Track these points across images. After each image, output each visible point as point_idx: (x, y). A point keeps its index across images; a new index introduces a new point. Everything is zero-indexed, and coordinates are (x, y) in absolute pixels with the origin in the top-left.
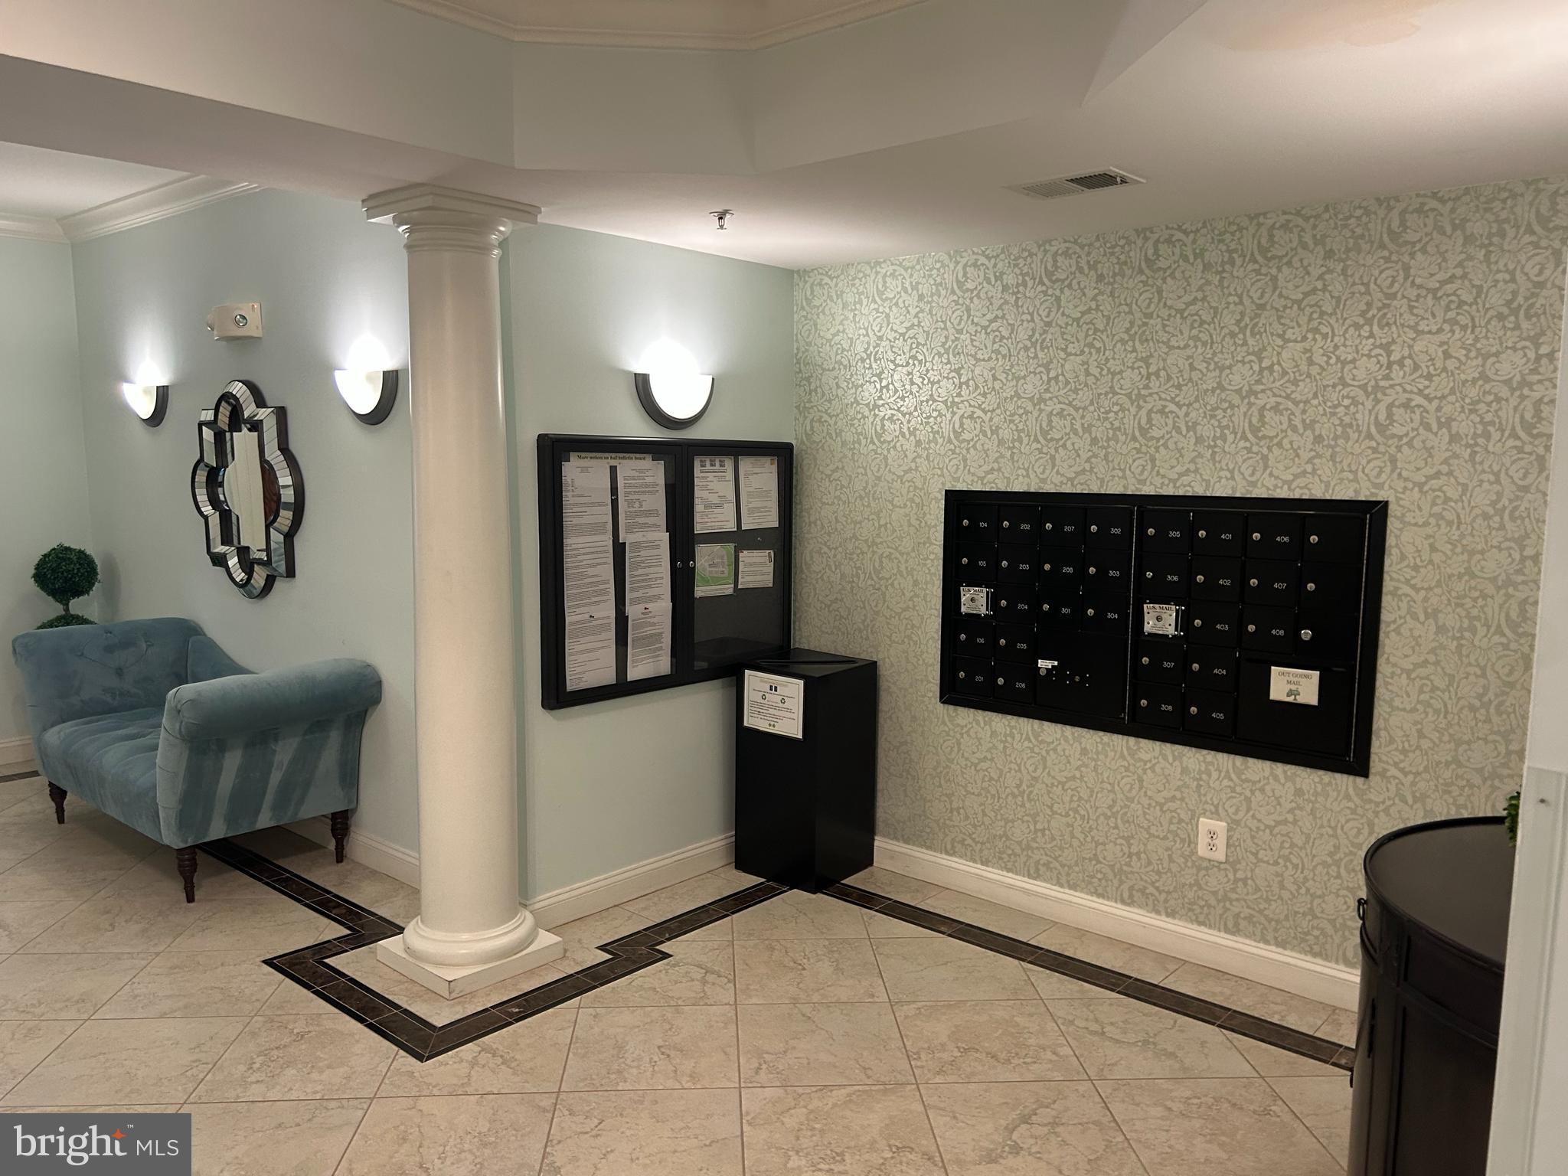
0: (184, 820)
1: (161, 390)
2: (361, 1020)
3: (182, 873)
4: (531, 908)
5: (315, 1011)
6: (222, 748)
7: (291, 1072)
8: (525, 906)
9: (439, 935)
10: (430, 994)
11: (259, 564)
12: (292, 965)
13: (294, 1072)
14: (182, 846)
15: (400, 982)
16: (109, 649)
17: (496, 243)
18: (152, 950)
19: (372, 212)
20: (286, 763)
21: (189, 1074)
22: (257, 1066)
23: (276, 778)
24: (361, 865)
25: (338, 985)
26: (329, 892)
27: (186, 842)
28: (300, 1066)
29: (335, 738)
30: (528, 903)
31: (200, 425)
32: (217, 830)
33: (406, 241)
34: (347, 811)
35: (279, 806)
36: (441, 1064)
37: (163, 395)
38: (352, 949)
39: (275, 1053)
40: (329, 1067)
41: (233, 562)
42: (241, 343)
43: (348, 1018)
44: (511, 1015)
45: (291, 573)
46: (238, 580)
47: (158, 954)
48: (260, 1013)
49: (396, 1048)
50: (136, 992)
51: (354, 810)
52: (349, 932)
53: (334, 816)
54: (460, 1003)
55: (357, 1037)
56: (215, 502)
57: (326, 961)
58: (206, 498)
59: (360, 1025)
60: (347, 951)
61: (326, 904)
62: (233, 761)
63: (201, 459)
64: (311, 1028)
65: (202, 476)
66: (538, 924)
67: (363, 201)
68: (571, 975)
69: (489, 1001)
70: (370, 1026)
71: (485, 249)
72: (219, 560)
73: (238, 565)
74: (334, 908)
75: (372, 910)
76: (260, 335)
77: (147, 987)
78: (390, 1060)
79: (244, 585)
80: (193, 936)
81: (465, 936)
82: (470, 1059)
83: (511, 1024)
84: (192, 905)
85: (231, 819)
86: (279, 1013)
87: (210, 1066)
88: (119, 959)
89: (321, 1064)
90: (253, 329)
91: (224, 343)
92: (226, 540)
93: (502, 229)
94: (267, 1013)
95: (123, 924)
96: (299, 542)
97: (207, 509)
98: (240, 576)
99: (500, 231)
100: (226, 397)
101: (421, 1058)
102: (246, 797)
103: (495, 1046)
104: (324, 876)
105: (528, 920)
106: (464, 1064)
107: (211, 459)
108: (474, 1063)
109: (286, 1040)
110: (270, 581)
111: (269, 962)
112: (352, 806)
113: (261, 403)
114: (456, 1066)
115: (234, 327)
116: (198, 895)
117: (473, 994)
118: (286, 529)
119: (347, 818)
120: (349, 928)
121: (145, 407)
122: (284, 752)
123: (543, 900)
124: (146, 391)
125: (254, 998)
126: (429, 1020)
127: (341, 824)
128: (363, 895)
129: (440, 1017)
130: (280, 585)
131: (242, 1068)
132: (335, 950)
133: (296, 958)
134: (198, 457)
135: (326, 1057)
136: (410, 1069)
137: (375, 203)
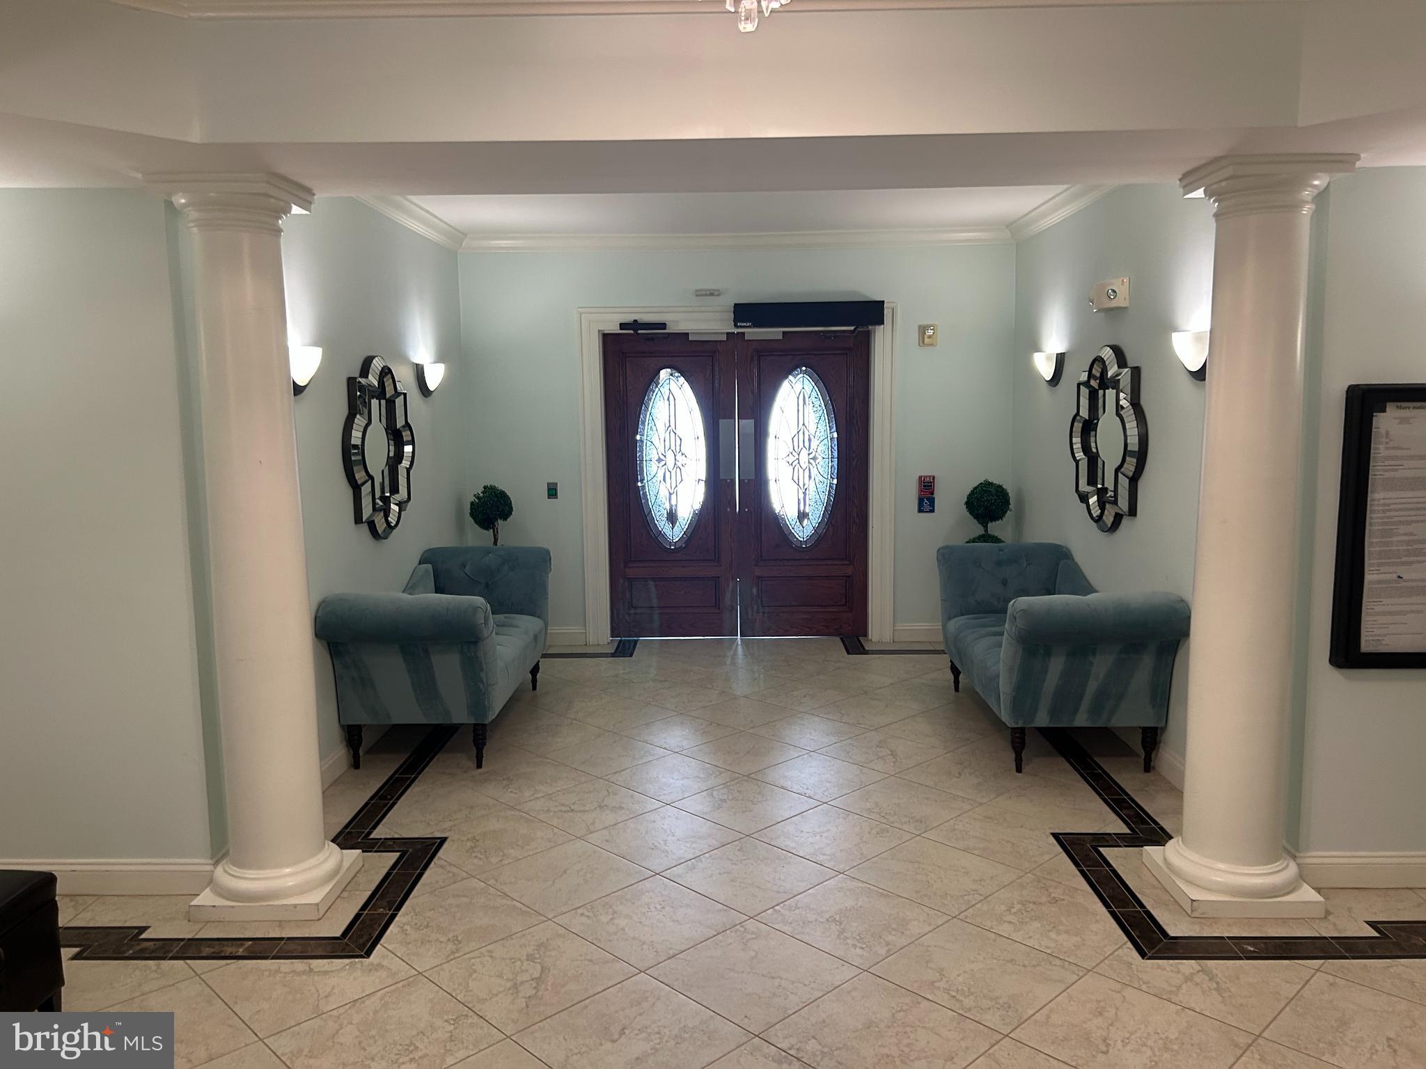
0: (1017, 705)
1: (1059, 356)
2: (1107, 906)
3: (1014, 748)
4: (1300, 861)
5: (1074, 886)
6: (1048, 654)
7: (1036, 924)
8: (1294, 857)
9: (1195, 857)
10: (1175, 904)
11: (1109, 503)
12: (1072, 843)
13: (1039, 925)
14: (1014, 726)
15: (1154, 887)
16: (999, 564)
17: (1309, 198)
18: (979, 800)
19: (1189, 188)
20: (1101, 676)
21: (966, 898)
22: (1013, 910)
23: (1092, 686)
24: (1164, 778)
25: (1101, 871)
26: (1127, 794)
27: (1017, 723)
28: (1045, 923)
29: (1147, 661)
30: (1297, 854)
31: (1079, 385)
32: (1042, 719)
33: (1215, 210)
34: (1156, 729)
35: (1095, 710)
36: (1159, 967)
37: (1061, 360)
38: (1126, 846)
39: (1031, 906)
40: (1067, 932)
41: (1093, 500)
42: (1114, 313)
43: (1097, 900)
44: (1244, 951)
45: (1133, 512)
46: (1094, 516)
47: (981, 804)
48: (1034, 872)
49: (1126, 939)
50: (956, 827)
51: (1164, 729)
52: (1129, 832)
53: (1145, 730)
54: (1200, 923)
55: (1098, 918)
56: (1086, 448)
57: (1101, 849)
58: (1079, 446)
59: (1104, 909)
60: (1120, 846)
61: (1119, 802)
62: (1056, 666)
63: (1078, 413)
64: (1066, 897)
65: (1078, 426)
66: (1302, 877)
67: (1180, 180)
68: (1325, 938)
69: (1228, 932)
70: (1113, 914)
71: (1296, 206)
72: (1084, 498)
73: (1097, 503)
74: (1126, 808)
75: (1157, 819)
76: (1128, 306)
77: (964, 825)
78: (1117, 947)
79: (1098, 520)
80: (1010, 798)
81: (1221, 866)
82: (1187, 973)
83: (1240, 958)
84: (1019, 774)
85: (1054, 712)
86: (1046, 876)
87: (982, 898)
88: (955, 799)
89: (1061, 927)
90: (1120, 302)
91: (1102, 314)
92: (1092, 481)
93: (1316, 183)
94: (1038, 874)
95: (968, 774)
96: (1142, 485)
97: (1080, 455)
98: (1096, 512)
99: (1315, 186)
100: (1098, 360)
101: (1143, 955)
102: (1067, 697)
103: (1215, 971)
104: (1129, 780)
105: (1292, 869)
106: (1180, 976)
107: (1084, 413)
108: (1188, 979)
109: (1044, 899)
110: (1118, 518)
111: (1055, 836)
112: (1162, 725)
113: (1122, 362)
114: (1171, 974)
115: (1106, 300)
116: (1025, 768)
117: (1215, 920)
118: (1131, 474)
119: (1156, 734)
120: (1130, 828)
121: (1047, 371)
122: (1101, 665)
123: (1316, 857)
124: (1048, 358)
125: (1033, 860)
126: (1165, 927)
127: (1152, 739)
128: (1153, 806)
129: (1176, 927)
130: (1125, 522)
131: (1003, 908)
132: (1111, 843)
133: (1078, 839)
134: (1075, 411)
135: (1067, 924)
136: (1130, 960)
137: (1189, 180)
